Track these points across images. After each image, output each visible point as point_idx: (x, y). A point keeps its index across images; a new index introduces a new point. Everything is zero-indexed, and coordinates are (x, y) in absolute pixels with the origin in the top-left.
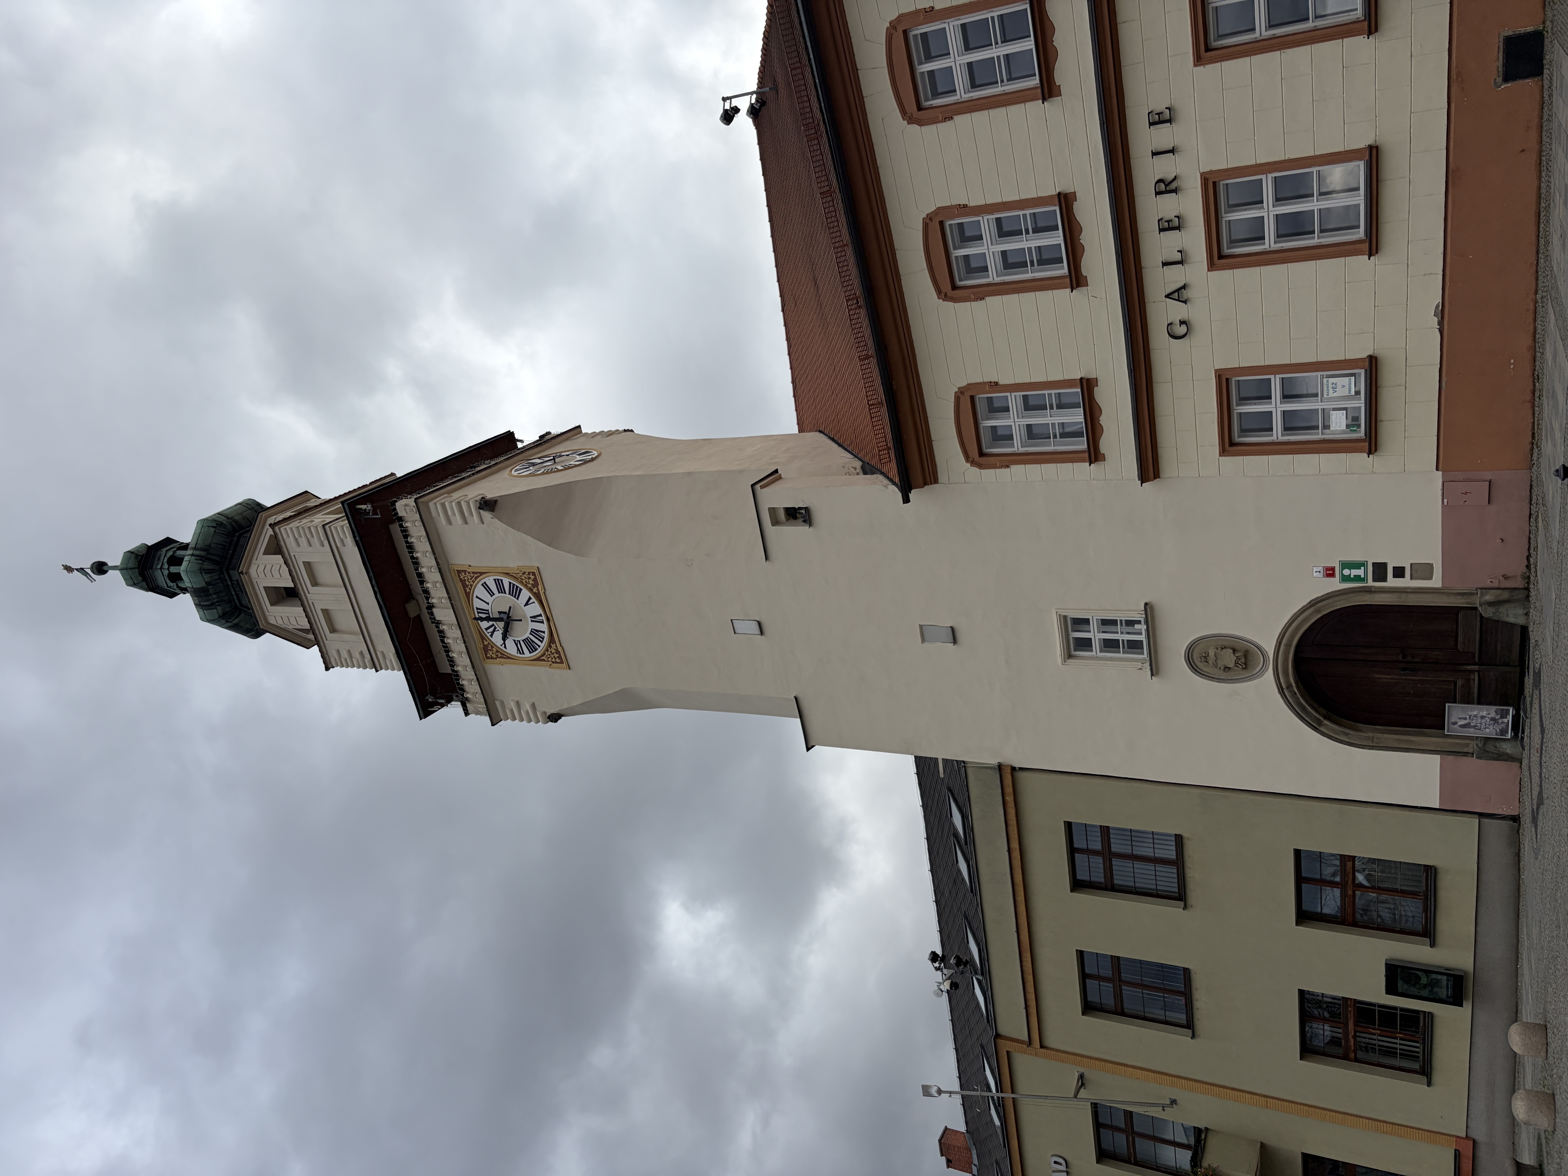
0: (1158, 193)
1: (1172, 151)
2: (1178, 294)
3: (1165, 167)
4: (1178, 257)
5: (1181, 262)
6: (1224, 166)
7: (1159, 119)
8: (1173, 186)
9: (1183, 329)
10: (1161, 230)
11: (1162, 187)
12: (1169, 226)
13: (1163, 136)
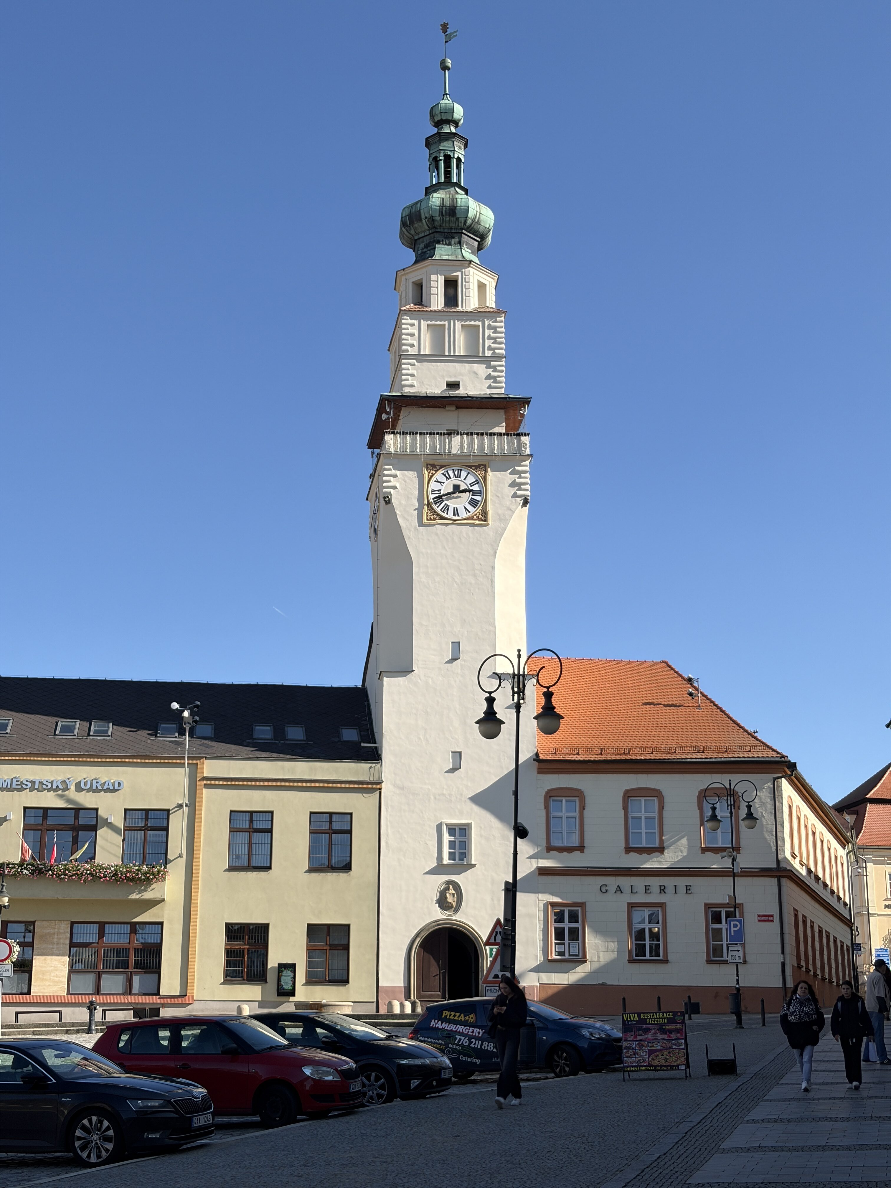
0: (660, 886)
1: (675, 893)
2: (619, 890)
3: (670, 890)
4: (635, 892)
5: (632, 892)
6: (667, 910)
7: (688, 889)
8: (662, 891)
9: (604, 890)
10: (646, 886)
11: (663, 888)
12: (647, 889)
13: (682, 890)
